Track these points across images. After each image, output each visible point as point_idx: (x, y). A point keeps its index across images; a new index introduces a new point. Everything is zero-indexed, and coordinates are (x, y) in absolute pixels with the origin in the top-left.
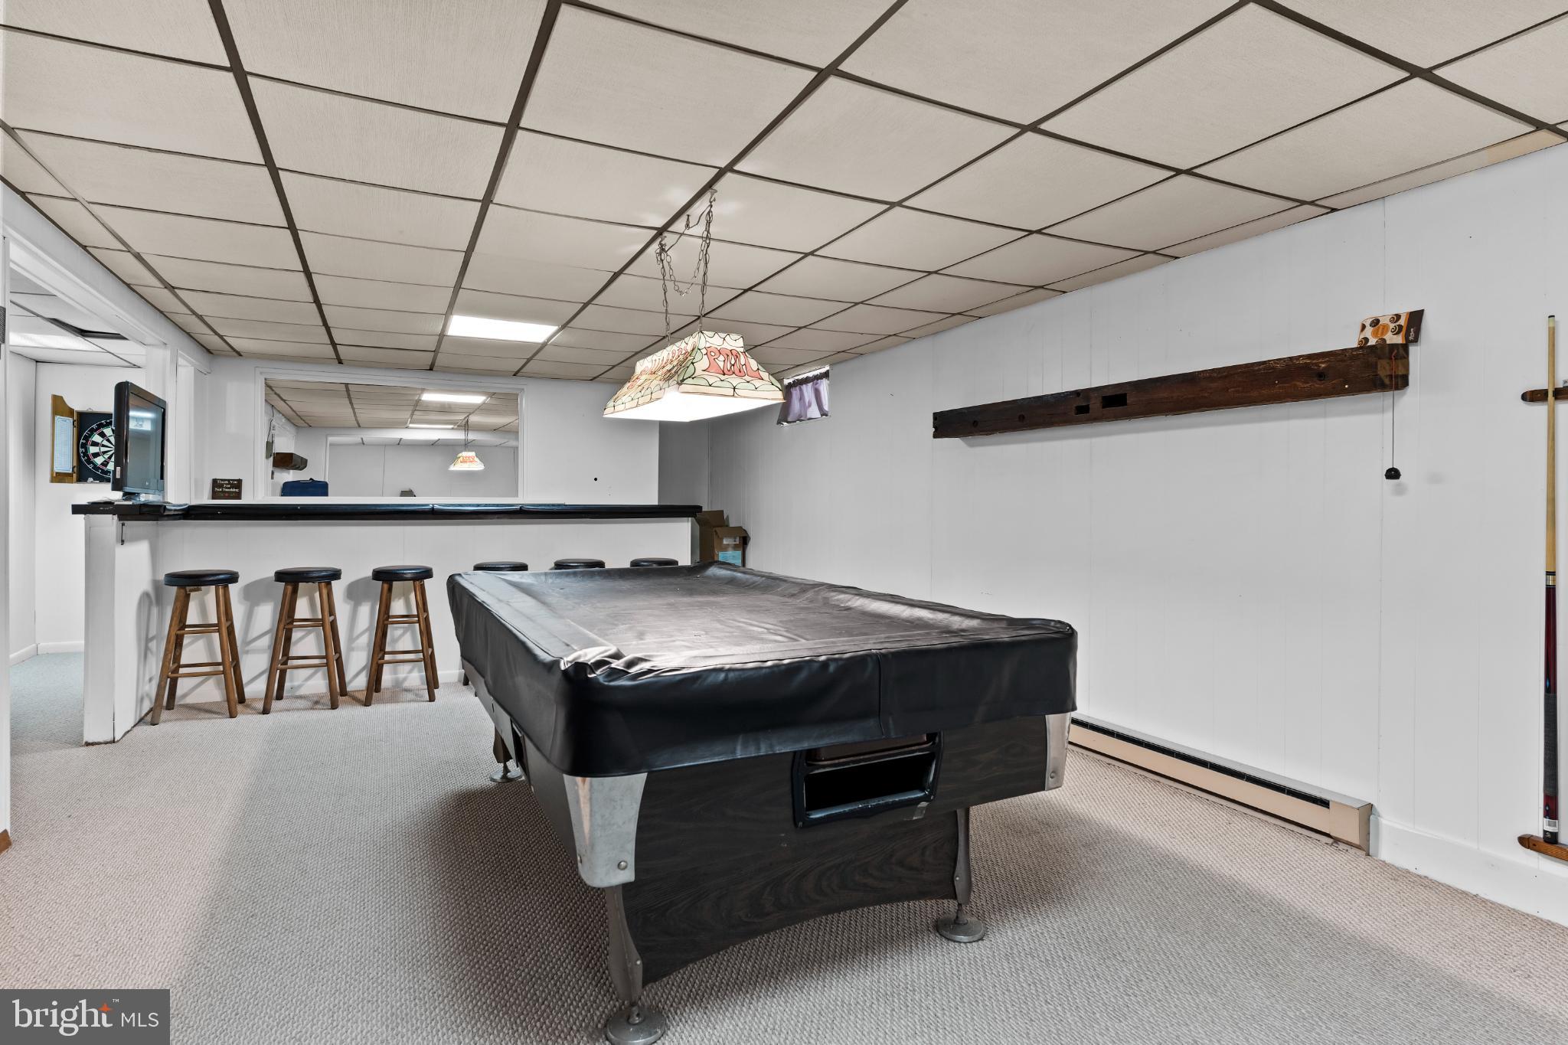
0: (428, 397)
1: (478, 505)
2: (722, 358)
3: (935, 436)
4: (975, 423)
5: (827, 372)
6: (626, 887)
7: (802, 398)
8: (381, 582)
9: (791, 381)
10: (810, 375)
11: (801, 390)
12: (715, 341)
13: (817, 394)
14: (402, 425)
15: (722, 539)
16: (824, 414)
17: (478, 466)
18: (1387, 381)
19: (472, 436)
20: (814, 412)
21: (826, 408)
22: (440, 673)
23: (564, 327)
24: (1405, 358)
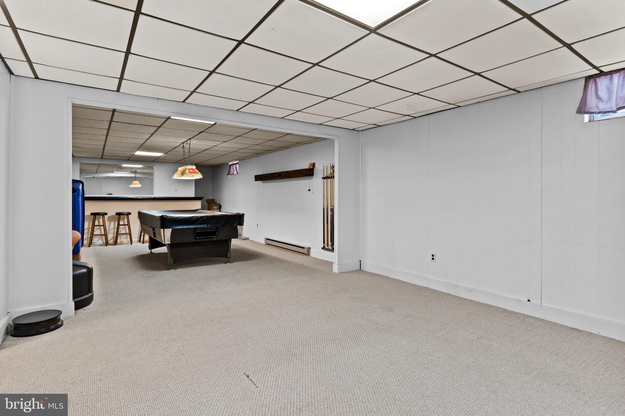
0: (124, 165)
1: (143, 197)
2: (191, 170)
3: (255, 181)
4: (261, 178)
5: (238, 163)
6: (168, 244)
7: (233, 169)
8: (118, 216)
9: (231, 164)
10: (235, 163)
11: (233, 166)
12: (190, 167)
13: (236, 168)
14: (113, 172)
15: (213, 207)
16: (238, 173)
17: (139, 186)
18: (308, 175)
19: (138, 176)
20: (235, 173)
21: (238, 172)
22: (133, 240)
23: (165, 154)
24: (312, 171)
